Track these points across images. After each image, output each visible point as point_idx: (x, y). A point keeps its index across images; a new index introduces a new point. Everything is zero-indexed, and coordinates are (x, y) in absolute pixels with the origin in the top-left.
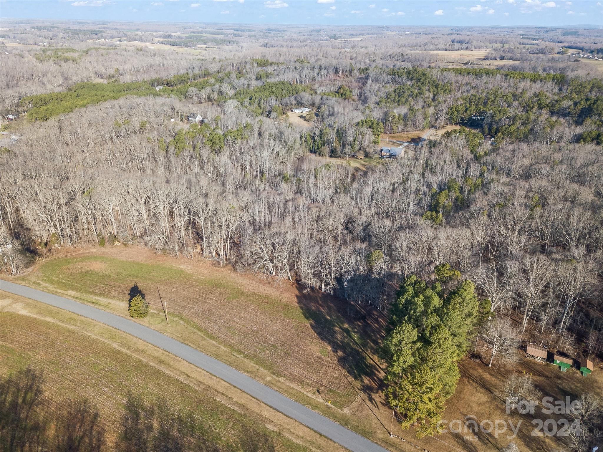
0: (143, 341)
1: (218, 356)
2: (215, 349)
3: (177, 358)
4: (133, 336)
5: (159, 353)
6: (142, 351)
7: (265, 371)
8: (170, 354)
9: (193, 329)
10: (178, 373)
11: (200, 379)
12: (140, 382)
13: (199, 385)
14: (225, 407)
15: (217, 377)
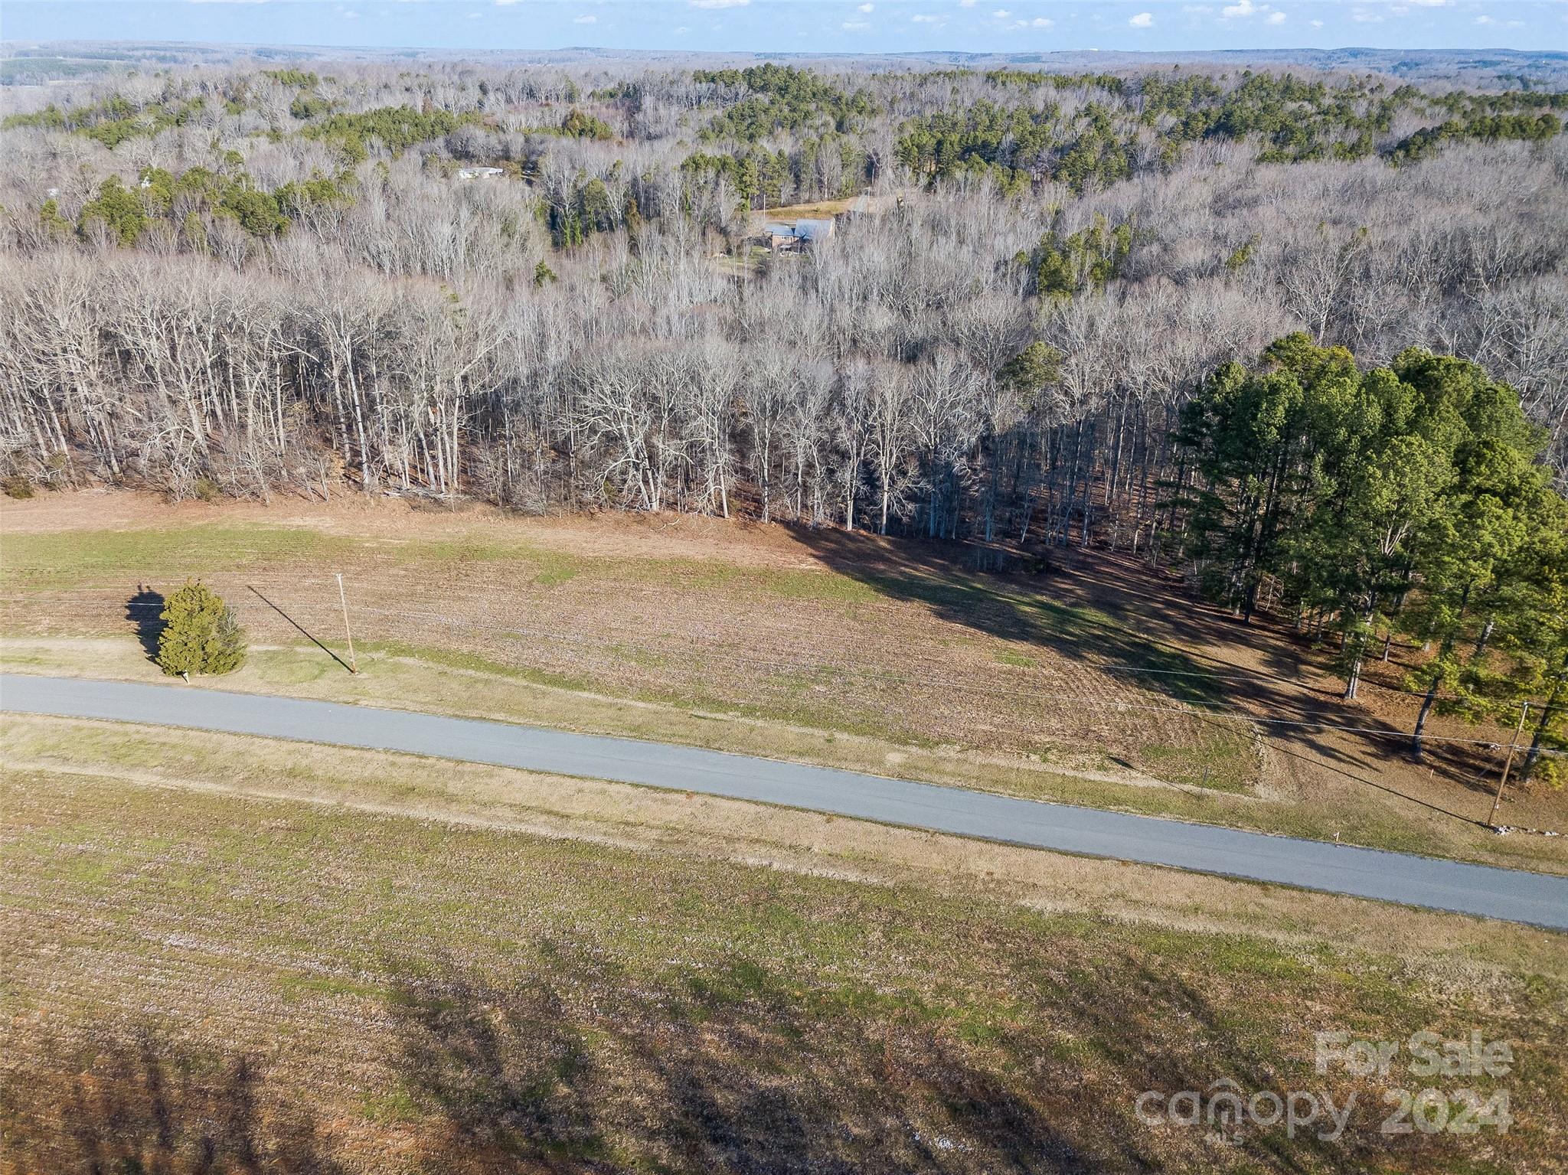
0: (275, 738)
1: (638, 732)
2: (612, 712)
3: (467, 767)
4: (217, 731)
5: (376, 765)
6: (292, 773)
7: (864, 740)
8: (431, 761)
9: (471, 672)
10: (509, 814)
11: (615, 812)
12: (346, 876)
13: (628, 836)
14: (801, 881)
15: (689, 795)
